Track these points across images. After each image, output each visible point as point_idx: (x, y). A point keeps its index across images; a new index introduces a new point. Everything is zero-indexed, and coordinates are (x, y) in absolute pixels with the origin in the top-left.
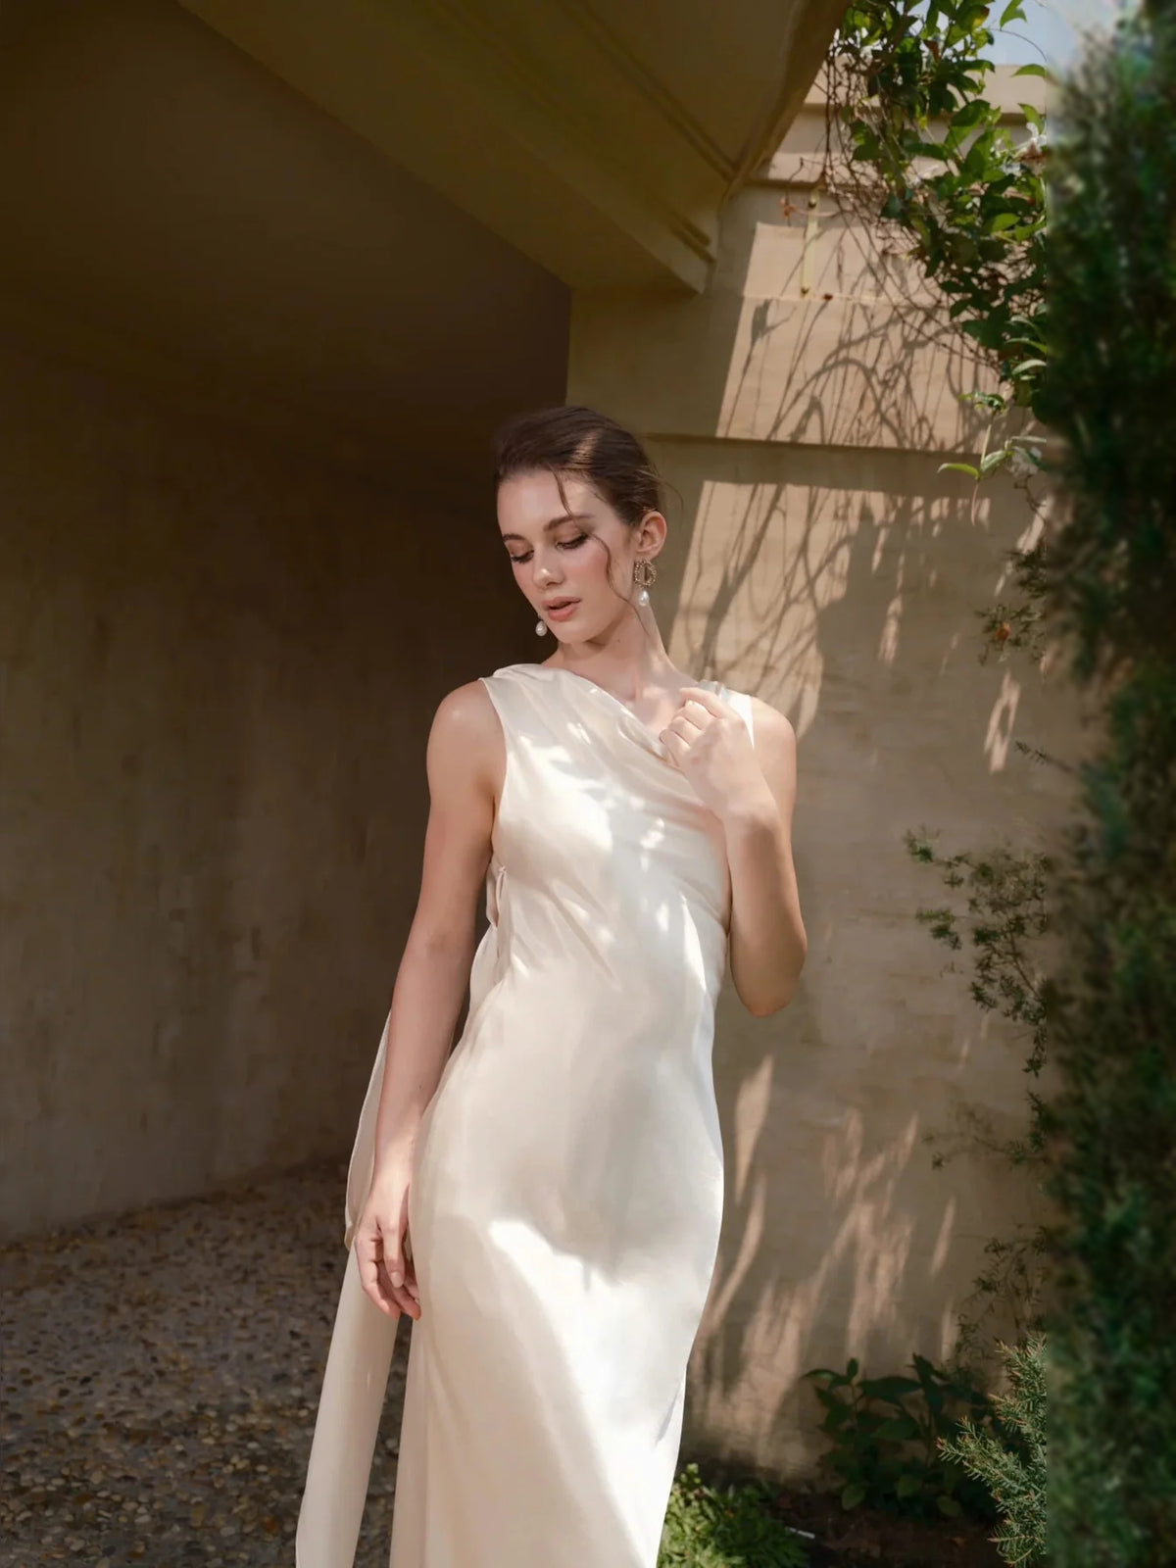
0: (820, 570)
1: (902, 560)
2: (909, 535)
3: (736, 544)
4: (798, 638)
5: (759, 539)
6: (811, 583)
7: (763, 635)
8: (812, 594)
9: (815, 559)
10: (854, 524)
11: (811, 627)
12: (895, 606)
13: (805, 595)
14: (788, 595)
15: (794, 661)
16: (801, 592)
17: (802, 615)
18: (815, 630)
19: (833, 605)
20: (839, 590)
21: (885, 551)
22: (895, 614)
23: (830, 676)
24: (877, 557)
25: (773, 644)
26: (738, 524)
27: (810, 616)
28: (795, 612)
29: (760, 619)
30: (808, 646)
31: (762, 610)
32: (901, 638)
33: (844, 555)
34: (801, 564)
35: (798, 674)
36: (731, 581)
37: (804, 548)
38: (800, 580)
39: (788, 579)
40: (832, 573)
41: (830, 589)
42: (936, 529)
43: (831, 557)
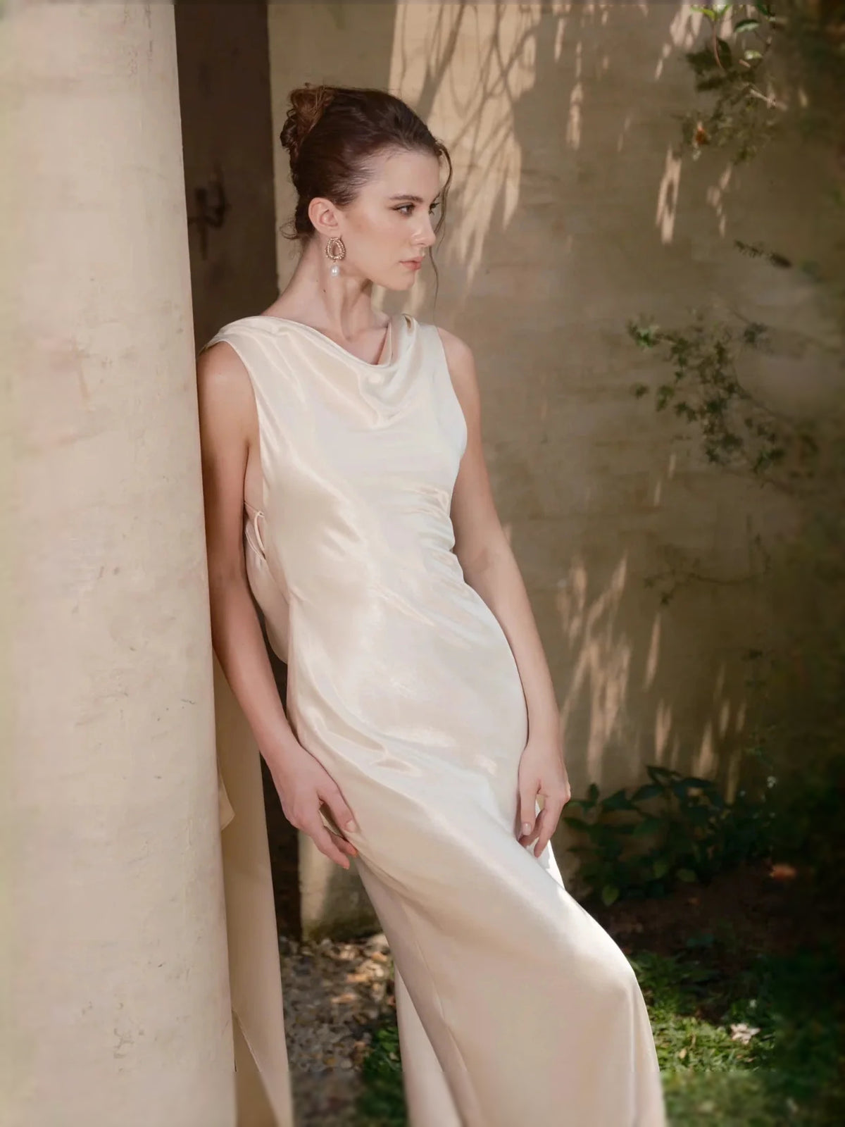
0: (511, 61)
1: (579, 49)
2: (583, 23)
3: (434, 41)
4: (495, 132)
5: (454, 35)
6: (504, 74)
7: (464, 132)
8: (506, 86)
9: (506, 50)
10: (537, 16)
11: (507, 118)
12: (577, 94)
13: (501, 86)
14: (485, 87)
15: (494, 156)
16: (496, 84)
17: (498, 109)
18: (510, 123)
19: (525, 95)
20: (528, 81)
21: (565, 44)
22: (577, 103)
23: (527, 171)
24: (558, 49)
25: (475, 141)
26: (435, 21)
27: (506, 107)
28: (491, 104)
29: (461, 110)
30: (506, 136)
31: (463, 101)
32: (584, 128)
33: (530, 46)
34: (494, 57)
35: (499, 170)
36: (433, 71)
37: (495, 40)
38: (495, 72)
39: (484, 72)
40: (522, 66)
41: (521, 80)
42: (605, 18)
43: (519, 51)
